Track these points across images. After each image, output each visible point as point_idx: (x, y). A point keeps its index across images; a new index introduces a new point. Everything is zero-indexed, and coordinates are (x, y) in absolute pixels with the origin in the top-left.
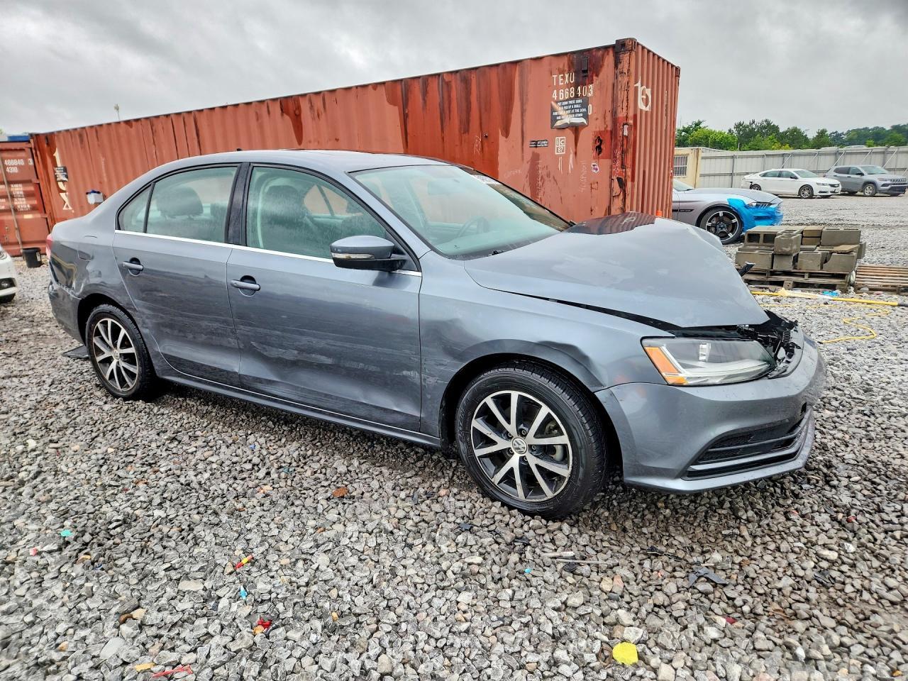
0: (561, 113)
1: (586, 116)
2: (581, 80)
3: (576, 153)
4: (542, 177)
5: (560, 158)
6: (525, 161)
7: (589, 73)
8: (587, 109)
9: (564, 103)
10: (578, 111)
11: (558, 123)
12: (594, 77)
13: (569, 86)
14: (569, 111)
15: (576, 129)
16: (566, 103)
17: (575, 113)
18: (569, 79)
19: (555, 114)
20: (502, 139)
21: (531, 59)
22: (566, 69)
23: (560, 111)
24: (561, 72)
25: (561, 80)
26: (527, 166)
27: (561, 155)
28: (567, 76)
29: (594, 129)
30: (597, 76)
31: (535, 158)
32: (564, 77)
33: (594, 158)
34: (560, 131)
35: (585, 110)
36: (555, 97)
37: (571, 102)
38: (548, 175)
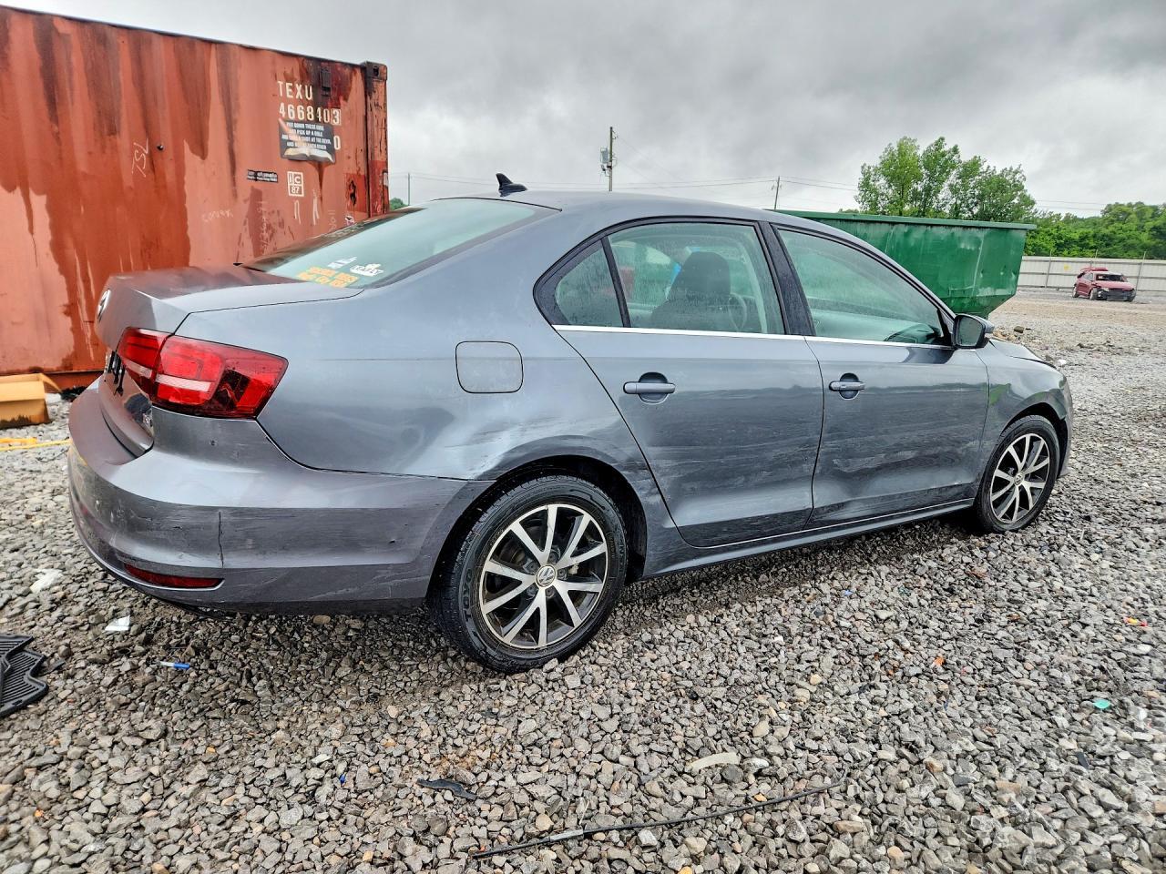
0: (293, 138)
1: (330, 149)
2: (320, 98)
3: (321, 198)
4: (269, 227)
5: (297, 203)
6: (241, 198)
7: (333, 94)
8: (332, 141)
9: (297, 125)
10: (319, 140)
11: (290, 152)
12: (342, 101)
13: (304, 102)
14: (308, 139)
15: (319, 165)
16: (302, 126)
17: (316, 143)
18: (303, 94)
19: (284, 137)
20: (191, 159)
21: (241, 46)
22: (297, 76)
23: (291, 135)
24: (288, 79)
25: (289, 90)
26: (244, 208)
27: (297, 198)
28: (299, 88)
29: (346, 170)
30: (346, 99)
31: (257, 196)
32: (293, 88)
33: (349, 209)
34: (296, 163)
35: (329, 142)
36: (283, 112)
37: (309, 126)
38: (282, 224)
